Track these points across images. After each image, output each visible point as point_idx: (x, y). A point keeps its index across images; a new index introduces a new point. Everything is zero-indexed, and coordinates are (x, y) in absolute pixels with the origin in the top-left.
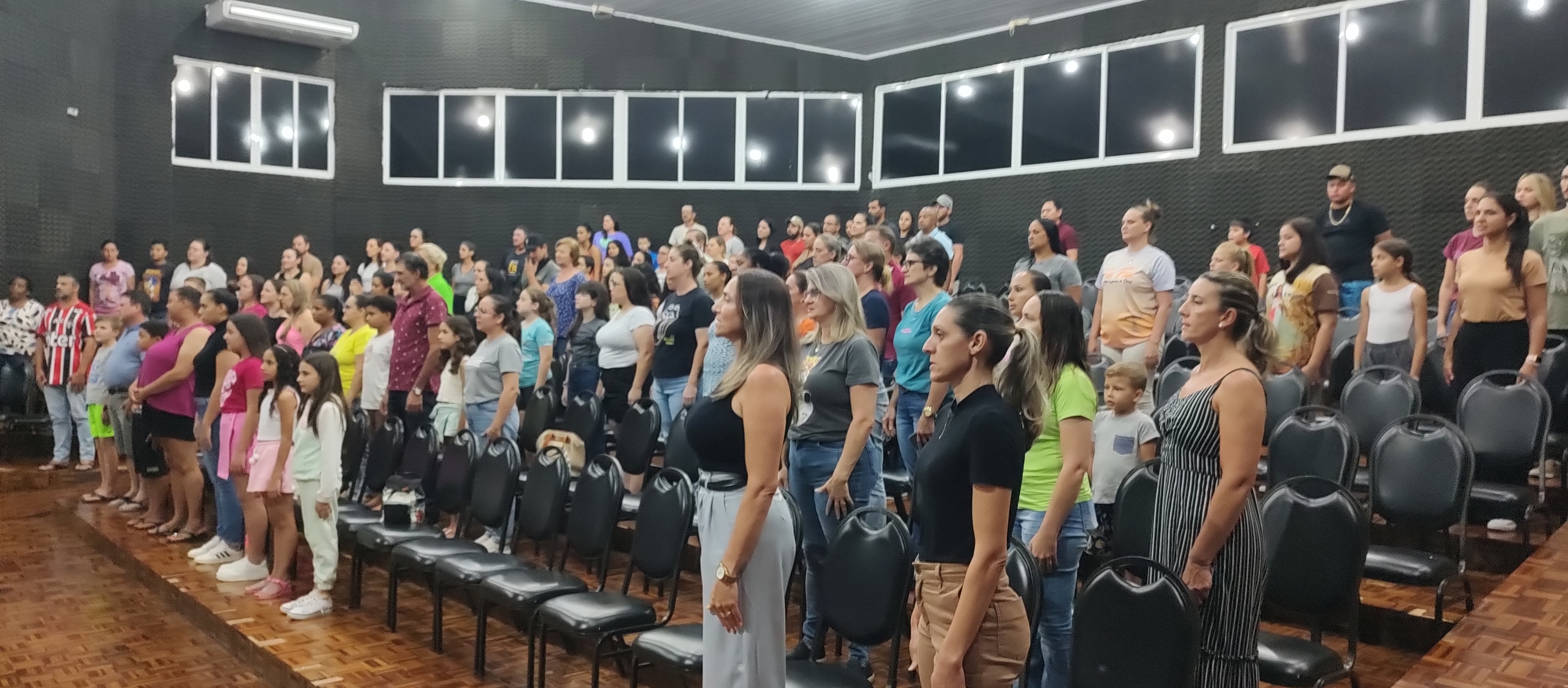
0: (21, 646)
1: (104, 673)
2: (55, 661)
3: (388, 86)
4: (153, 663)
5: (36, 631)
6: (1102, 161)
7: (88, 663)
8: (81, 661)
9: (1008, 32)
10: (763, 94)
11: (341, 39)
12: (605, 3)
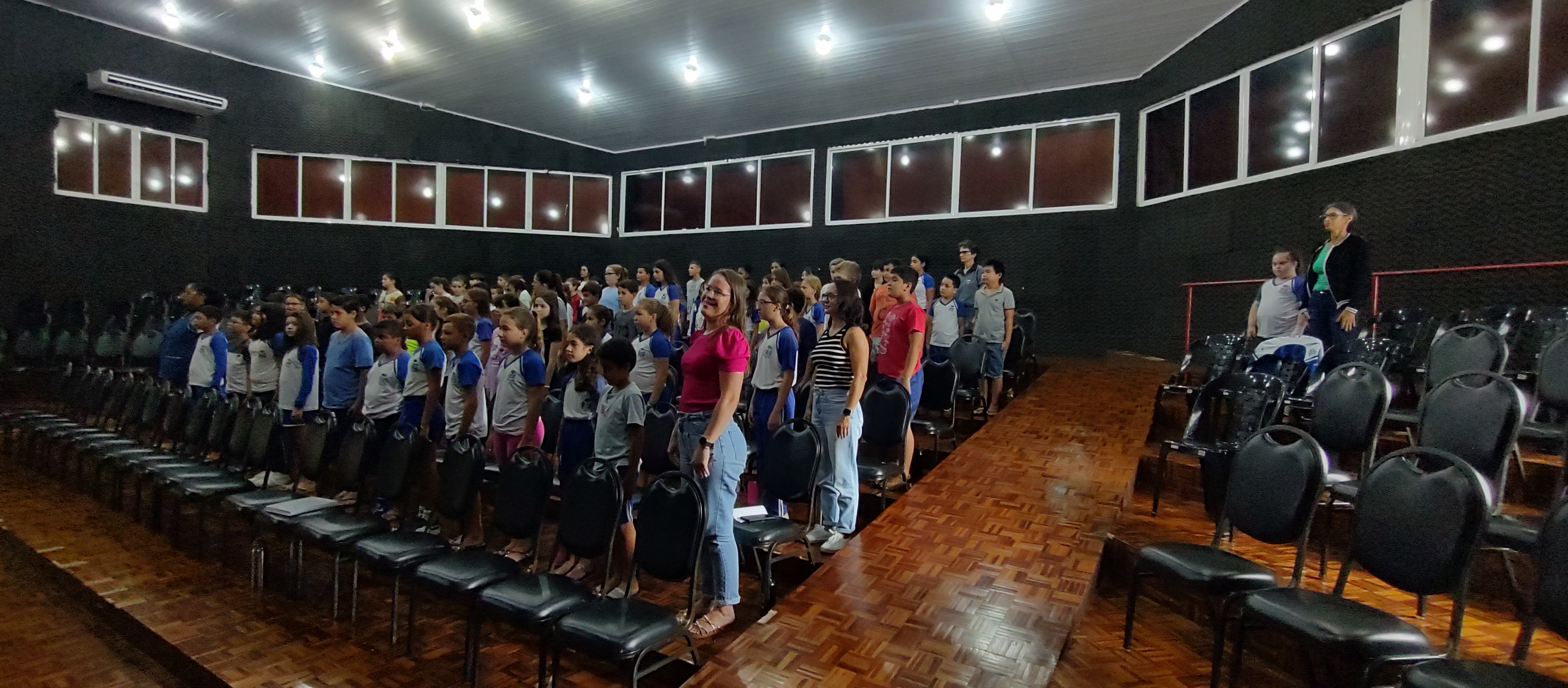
3: (255, 147)
6: (757, 227)
9: (703, 142)
10: (545, 171)
11: (212, 109)
12: (429, 101)
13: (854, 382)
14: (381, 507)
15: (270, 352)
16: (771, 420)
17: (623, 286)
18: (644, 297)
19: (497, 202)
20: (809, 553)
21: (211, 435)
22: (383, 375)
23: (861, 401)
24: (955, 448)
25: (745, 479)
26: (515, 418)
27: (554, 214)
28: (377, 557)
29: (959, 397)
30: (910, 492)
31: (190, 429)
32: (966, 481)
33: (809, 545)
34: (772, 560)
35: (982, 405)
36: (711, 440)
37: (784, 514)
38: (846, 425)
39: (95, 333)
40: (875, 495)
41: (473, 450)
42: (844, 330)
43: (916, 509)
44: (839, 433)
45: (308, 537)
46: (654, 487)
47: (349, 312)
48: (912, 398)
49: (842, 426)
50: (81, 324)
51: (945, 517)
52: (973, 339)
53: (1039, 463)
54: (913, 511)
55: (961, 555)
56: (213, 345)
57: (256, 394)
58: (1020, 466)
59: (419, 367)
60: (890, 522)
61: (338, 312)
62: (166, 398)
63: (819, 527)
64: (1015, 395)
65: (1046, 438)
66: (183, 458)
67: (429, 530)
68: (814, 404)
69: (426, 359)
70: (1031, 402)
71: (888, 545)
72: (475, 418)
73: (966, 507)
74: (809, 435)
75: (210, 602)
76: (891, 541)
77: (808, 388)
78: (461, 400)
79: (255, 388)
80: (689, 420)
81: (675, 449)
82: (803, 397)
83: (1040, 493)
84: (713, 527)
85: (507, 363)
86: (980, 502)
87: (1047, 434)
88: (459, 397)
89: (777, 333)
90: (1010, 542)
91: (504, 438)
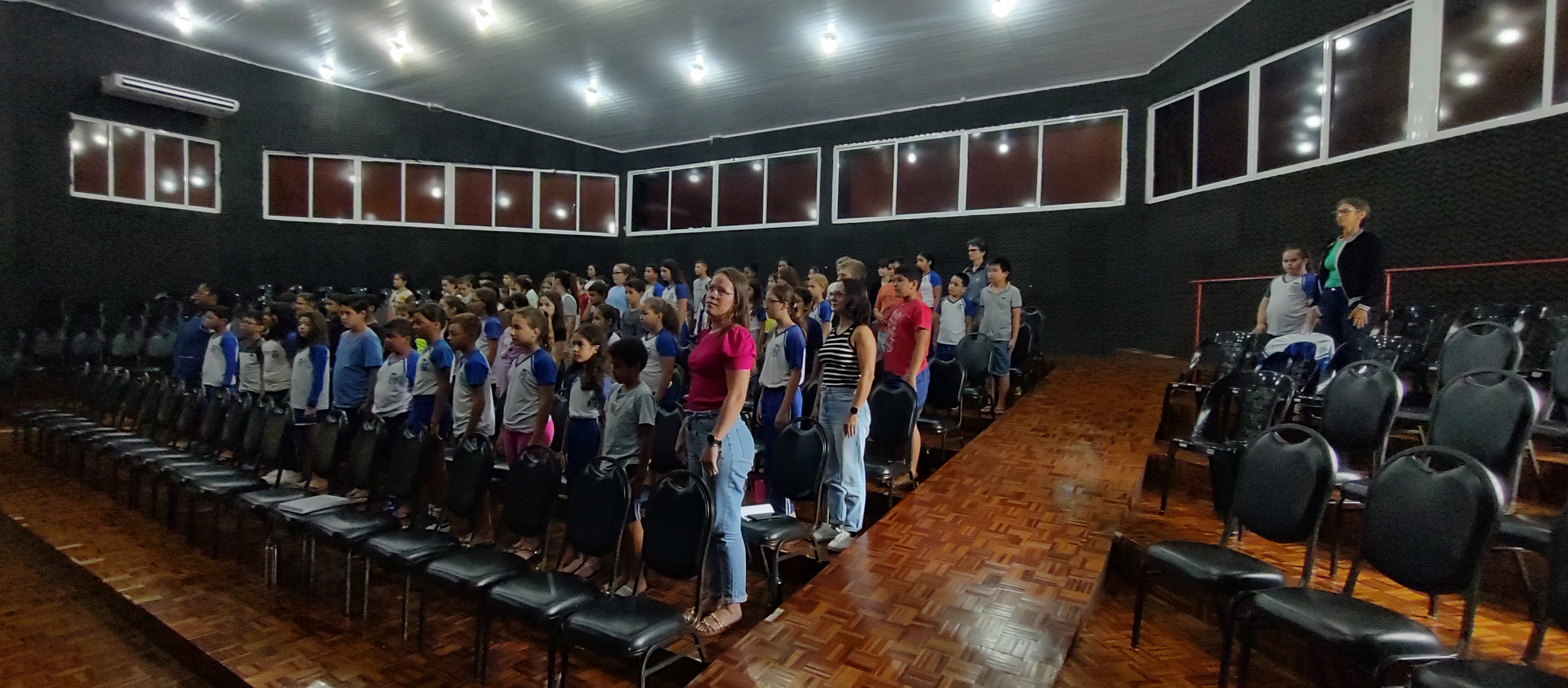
3: (266, 149)
6: (764, 225)
9: (710, 141)
10: (552, 171)
11: (223, 111)
12: (437, 102)
13: (861, 381)
14: (392, 505)
15: (283, 352)
16: (778, 418)
17: (630, 285)
18: (652, 296)
19: (505, 202)
20: (816, 552)
21: (226, 433)
22: (394, 374)
23: (868, 399)
24: (962, 446)
25: (753, 477)
26: (524, 417)
27: (561, 213)
28: (388, 555)
29: (967, 397)
30: (916, 491)
31: (204, 428)
32: (973, 480)
33: (816, 544)
34: (778, 559)
35: (989, 403)
36: (718, 438)
37: (791, 512)
38: (853, 423)
39: (110, 333)
40: (882, 494)
41: (482, 449)
42: (851, 329)
43: (923, 508)
44: (846, 432)
45: (319, 534)
46: (661, 486)
47: (358, 312)
48: (919, 396)
49: (849, 424)
50: (97, 324)
51: (953, 515)
52: (979, 337)
53: (1048, 462)
54: (920, 510)
55: (969, 553)
56: (223, 344)
57: (269, 393)
58: (1026, 464)
59: (429, 367)
60: (897, 520)
61: (348, 313)
62: (181, 398)
63: (826, 526)
64: (1023, 394)
65: (1054, 436)
66: (197, 457)
67: (439, 528)
68: (821, 403)
69: (437, 358)
70: (1039, 400)
71: (896, 543)
72: (482, 417)
73: (972, 506)
74: (815, 434)
75: (225, 598)
76: (897, 540)
77: (816, 386)
78: (468, 399)
79: (268, 388)
80: (698, 418)
81: (683, 448)
82: (810, 395)
83: (1047, 491)
84: (721, 525)
85: (518, 362)
86: (988, 500)
87: (1054, 432)
88: (467, 396)
89: (785, 332)
90: (1017, 540)
91: (515, 435)
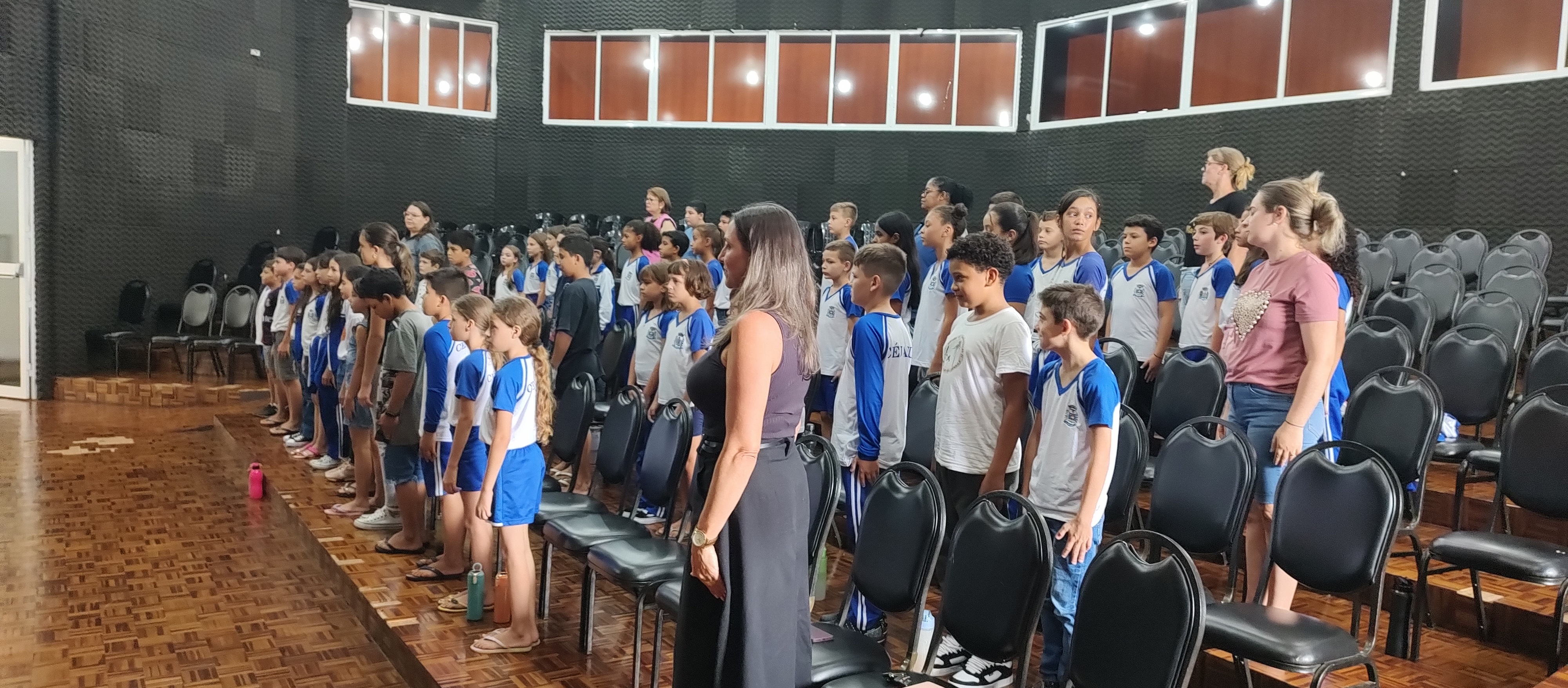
0: (139, 549)
1: (201, 581)
2: (163, 566)
3: (548, 28)
4: (247, 574)
5: (158, 536)
6: (1281, 100)
7: (191, 570)
8: (184, 568)
10: (918, 32)
19: (847, 86)
